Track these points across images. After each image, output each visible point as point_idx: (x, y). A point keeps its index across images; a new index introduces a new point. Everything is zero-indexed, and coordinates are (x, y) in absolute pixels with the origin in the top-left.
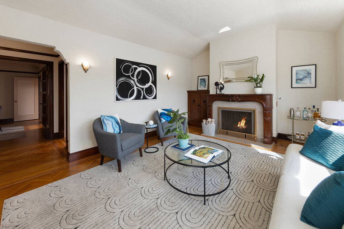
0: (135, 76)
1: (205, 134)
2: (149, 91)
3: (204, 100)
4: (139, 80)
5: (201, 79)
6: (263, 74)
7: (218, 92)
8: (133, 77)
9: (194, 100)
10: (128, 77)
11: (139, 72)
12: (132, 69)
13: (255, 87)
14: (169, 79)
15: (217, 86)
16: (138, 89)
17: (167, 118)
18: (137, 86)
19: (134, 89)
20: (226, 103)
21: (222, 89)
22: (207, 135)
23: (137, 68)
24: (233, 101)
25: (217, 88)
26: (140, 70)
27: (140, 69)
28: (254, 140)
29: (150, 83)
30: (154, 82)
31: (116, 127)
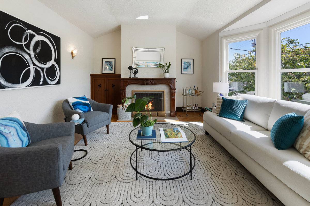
0: (31, 48)
1: (121, 120)
2: (51, 73)
3: (113, 85)
4: (38, 54)
5: (106, 62)
6: (169, 63)
7: (132, 76)
8: (28, 48)
9: (100, 85)
10: (20, 47)
11: (37, 43)
12: (27, 36)
13: (164, 73)
14: (73, 58)
15: (130, 70)
16: (36, 69)
17: (85, 108)
18: (34, 64)
19: (30, 69)
20: (140, 87)
21: (135, 73)
22: (124, 120)
23: (35, 36)
24: (148, 84)
25: (130, 72)
26: (40, 39)
27: (38, 38)
28: (164, 116)
29: (52, 62)
30: (58, 61)
31: (24, 136)
